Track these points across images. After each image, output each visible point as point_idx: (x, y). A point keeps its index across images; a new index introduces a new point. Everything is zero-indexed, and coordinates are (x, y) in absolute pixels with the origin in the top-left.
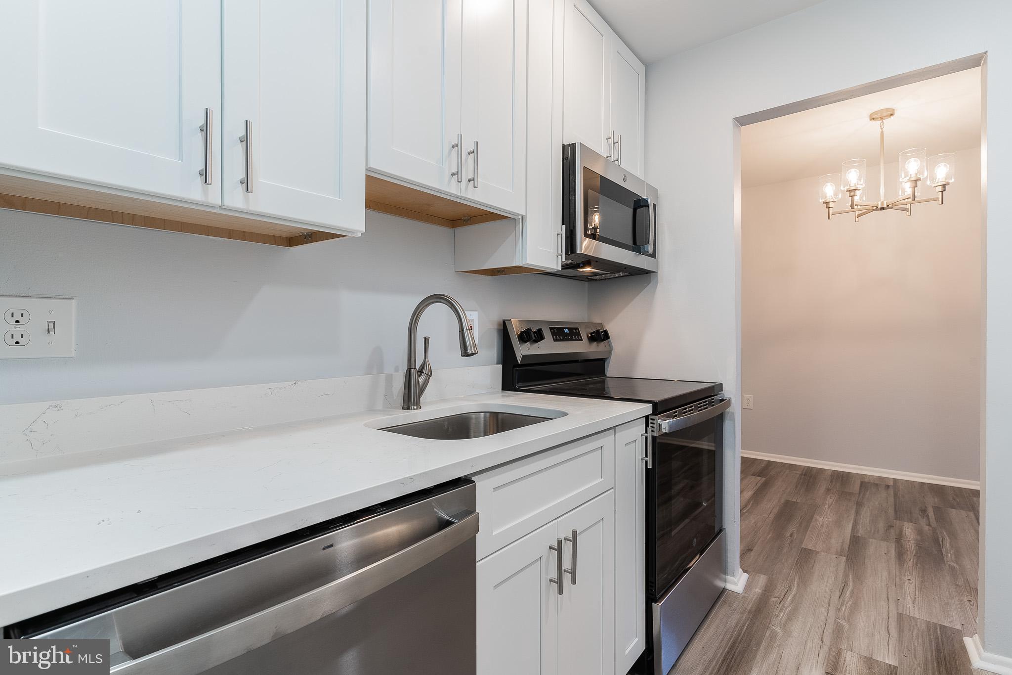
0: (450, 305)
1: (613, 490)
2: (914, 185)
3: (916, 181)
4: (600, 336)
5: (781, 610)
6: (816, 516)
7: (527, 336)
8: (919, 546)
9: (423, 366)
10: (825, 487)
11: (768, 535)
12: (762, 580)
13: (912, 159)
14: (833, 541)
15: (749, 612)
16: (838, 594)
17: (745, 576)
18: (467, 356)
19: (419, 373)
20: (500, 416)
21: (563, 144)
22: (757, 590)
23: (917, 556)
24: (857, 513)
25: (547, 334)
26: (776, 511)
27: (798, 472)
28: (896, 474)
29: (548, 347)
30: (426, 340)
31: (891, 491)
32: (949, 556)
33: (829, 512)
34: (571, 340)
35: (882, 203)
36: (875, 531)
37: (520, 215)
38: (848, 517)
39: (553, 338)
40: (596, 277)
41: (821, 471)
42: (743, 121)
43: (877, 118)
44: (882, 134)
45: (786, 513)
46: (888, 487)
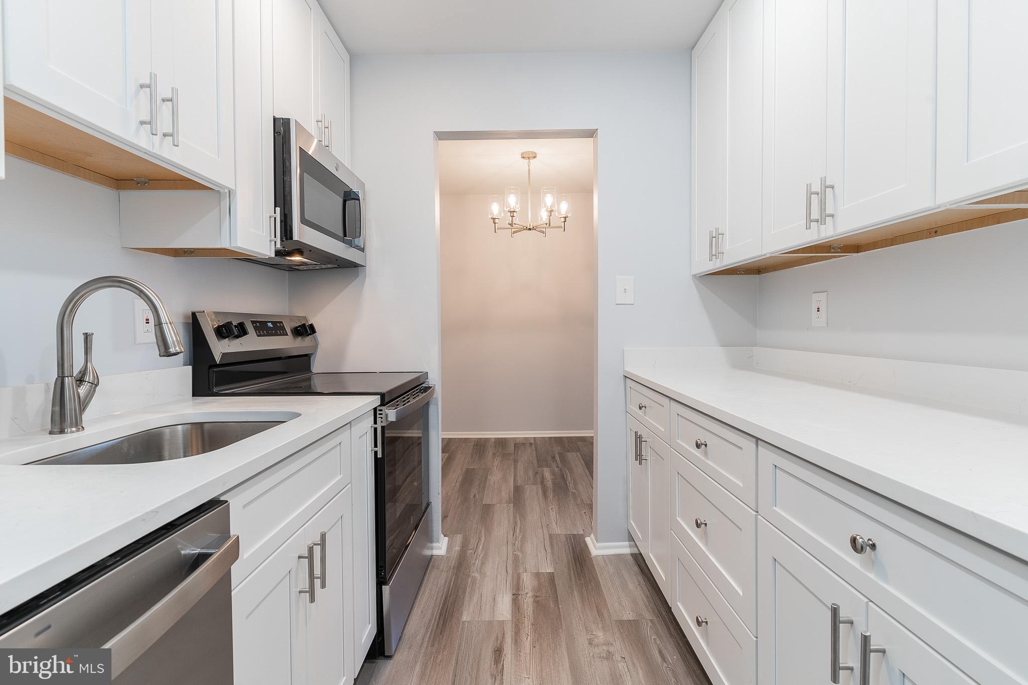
0: (138, 292)
1: (350, 485)
2: (549, 214)
3: (551, 211)
4: (305, 330)
5: (476, 559)
6: (489, 477)
7: (227, 331)
8: (554, 483)
9: (84, 372)
10: (491, 453)
11: (457, 501)
12: (459, 538)
13: (549, 195)
14: (503, 494)
15: (453, 569)
16: (512, 533)
17: (446, 538)
18: (168, 356)
19: (78, 383)
20: (206, 426)
21: (274, 116)
22: (456, 548)
23: (554, 491)
24: (515, 468)
25: (250, 328)
26: (460, 479)
27: (471, 444)
28: (534, 434)
29: (252, 343)
30: (87, 337)
31: (533, 447)
32: (571, 486)
33: (497, 471)
34: (276, 334)
35: (530, 224)
36: (527, 479)
37: (227, 187)
38: (510, 472)
39: (256, 333)
40: (301, 268)
41: (487, 440)
42: (441, 136)
43: (526, 157)
44: (529, 170)
45: (468, 478)
46: (531, 444)
